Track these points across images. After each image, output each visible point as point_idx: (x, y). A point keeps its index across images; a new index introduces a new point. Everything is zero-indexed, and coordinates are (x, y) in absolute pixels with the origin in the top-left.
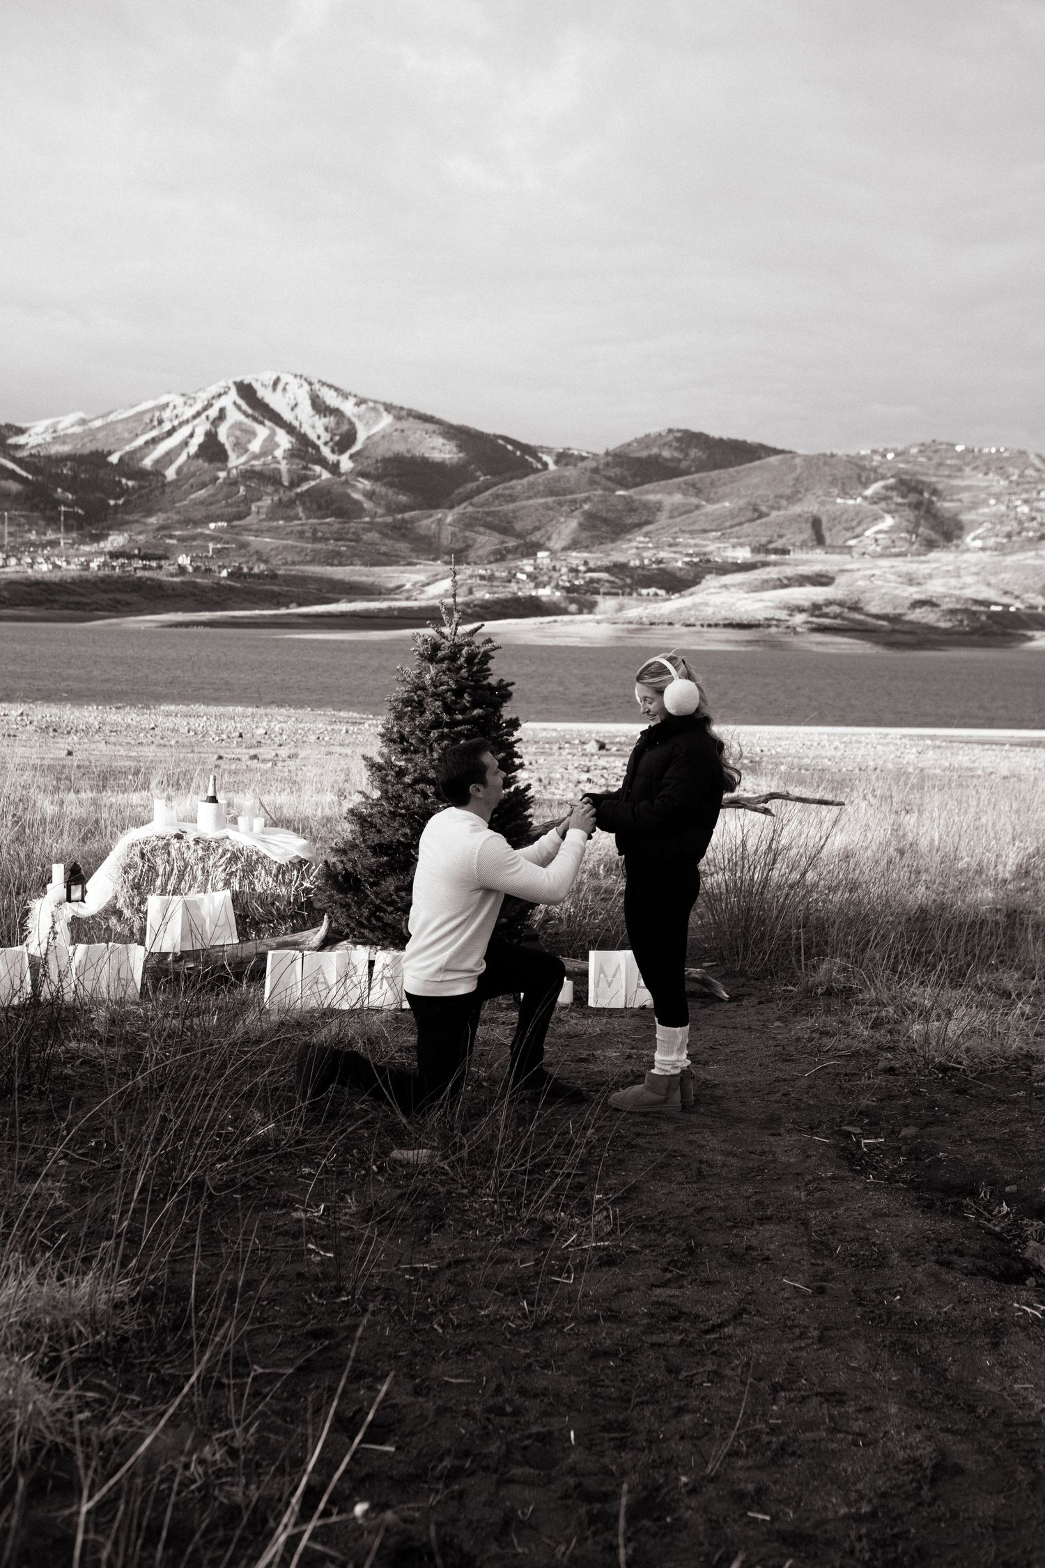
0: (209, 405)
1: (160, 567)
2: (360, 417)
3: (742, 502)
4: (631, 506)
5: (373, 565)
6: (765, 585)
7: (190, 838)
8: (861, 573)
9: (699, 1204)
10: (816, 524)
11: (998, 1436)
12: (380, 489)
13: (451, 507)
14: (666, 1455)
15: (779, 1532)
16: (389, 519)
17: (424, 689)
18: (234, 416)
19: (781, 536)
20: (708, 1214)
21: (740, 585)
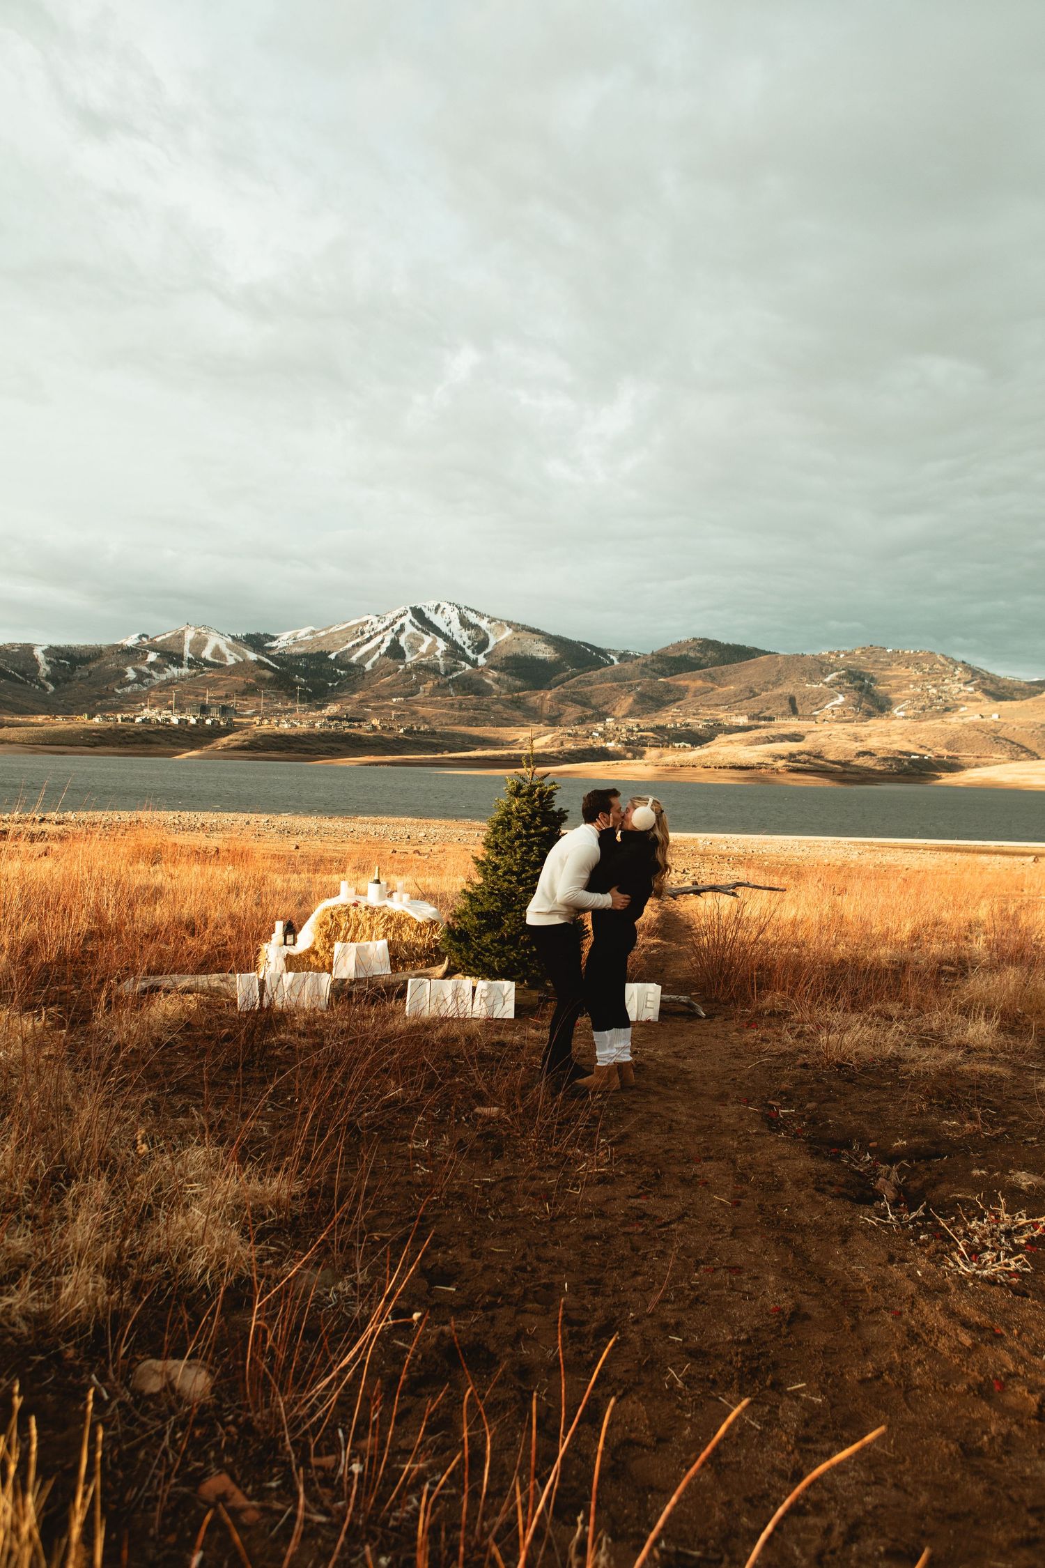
0: (394, 622)
1: (360, 726)
2: (491, 630)
3: (742, 686)
4: (668, 689)
5: (498, 726)
6: (758, 741)
7: (362, 906)
8: (821, 734)
9: (667, 1148)
10: (792, 700)
11: (836, 1298)
12: (504, 677)
13: (550, 689)
14: (623, 1300)
15: (687, 1349)
16: (509, 697)
17: (511, 814)
18: (410, 629)
19: (768, 709)
20: (672, 1154)
21: (741, 741)
